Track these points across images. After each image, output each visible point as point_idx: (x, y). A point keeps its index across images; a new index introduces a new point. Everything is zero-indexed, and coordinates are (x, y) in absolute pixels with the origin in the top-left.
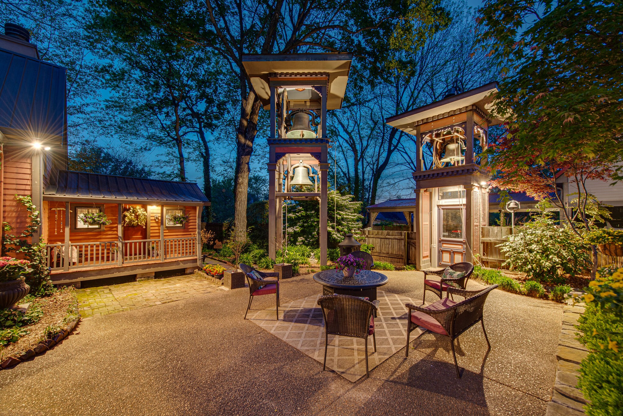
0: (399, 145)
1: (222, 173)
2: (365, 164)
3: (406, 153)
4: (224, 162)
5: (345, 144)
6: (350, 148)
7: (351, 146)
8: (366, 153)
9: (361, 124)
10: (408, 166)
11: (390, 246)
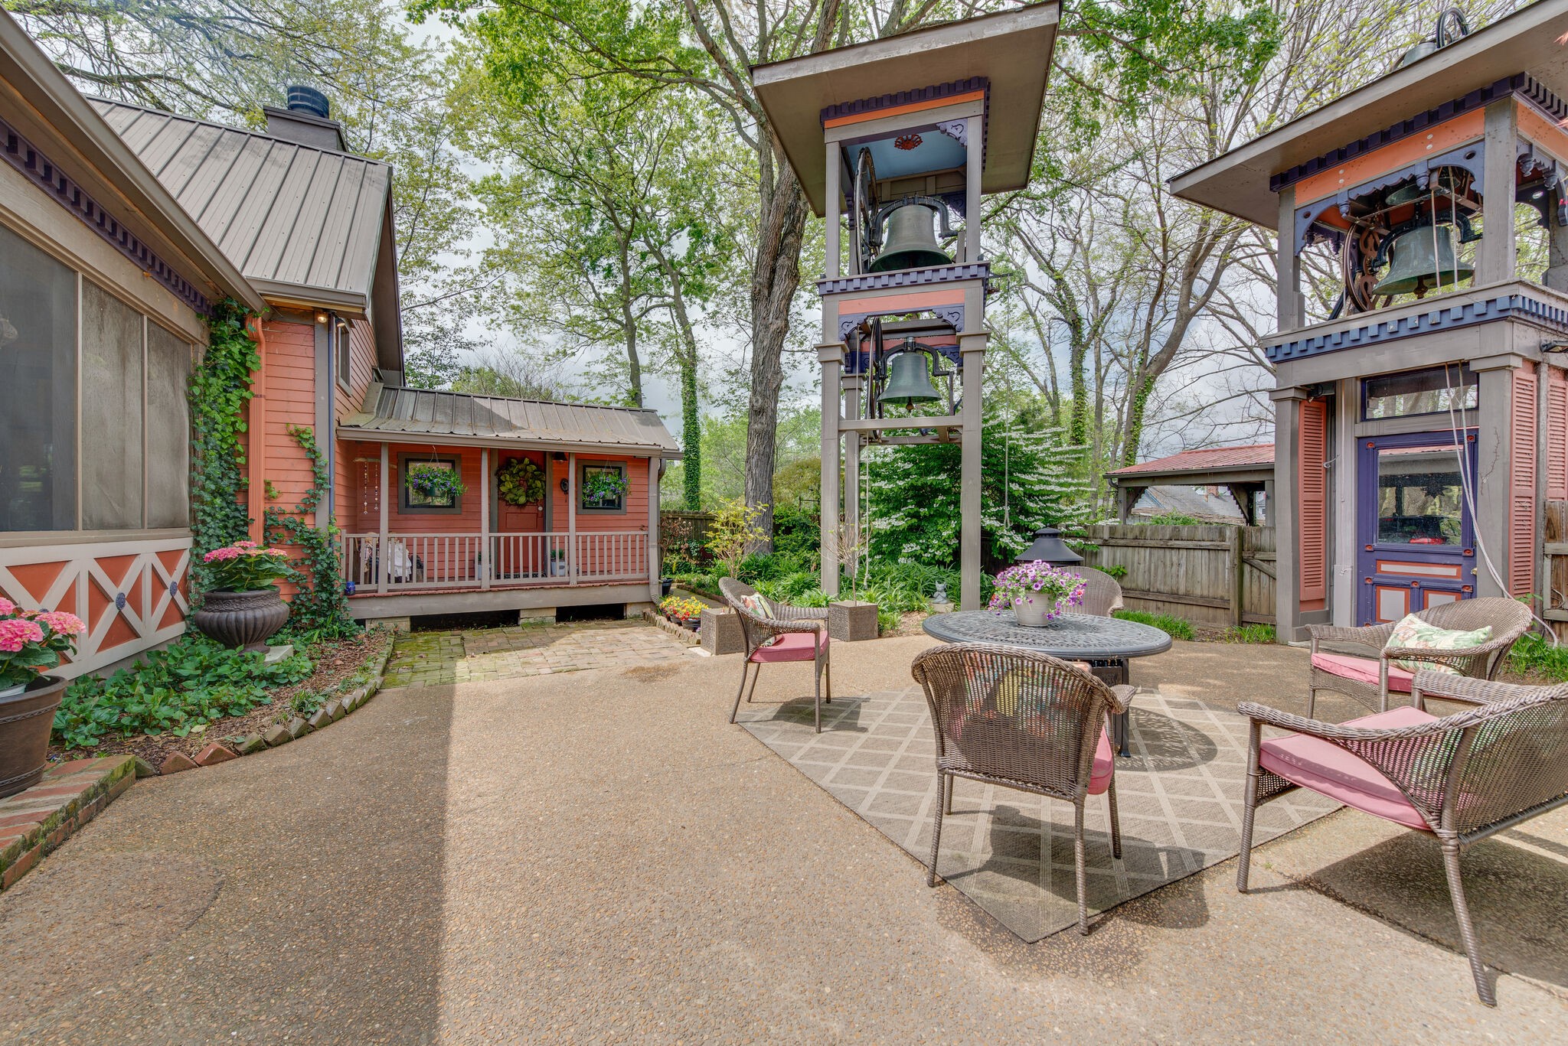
0: (1216, 297)
1: (726, 398)
2: (1105, 358)
3: (1240, 319)
4: (730, 373)
5: (1046, 307)
6: (1058, 314)
7: (1062, 307)
8: (1109, 327)
9: (1094, 245)
10: (1247, 355)
11: (1183, 570)
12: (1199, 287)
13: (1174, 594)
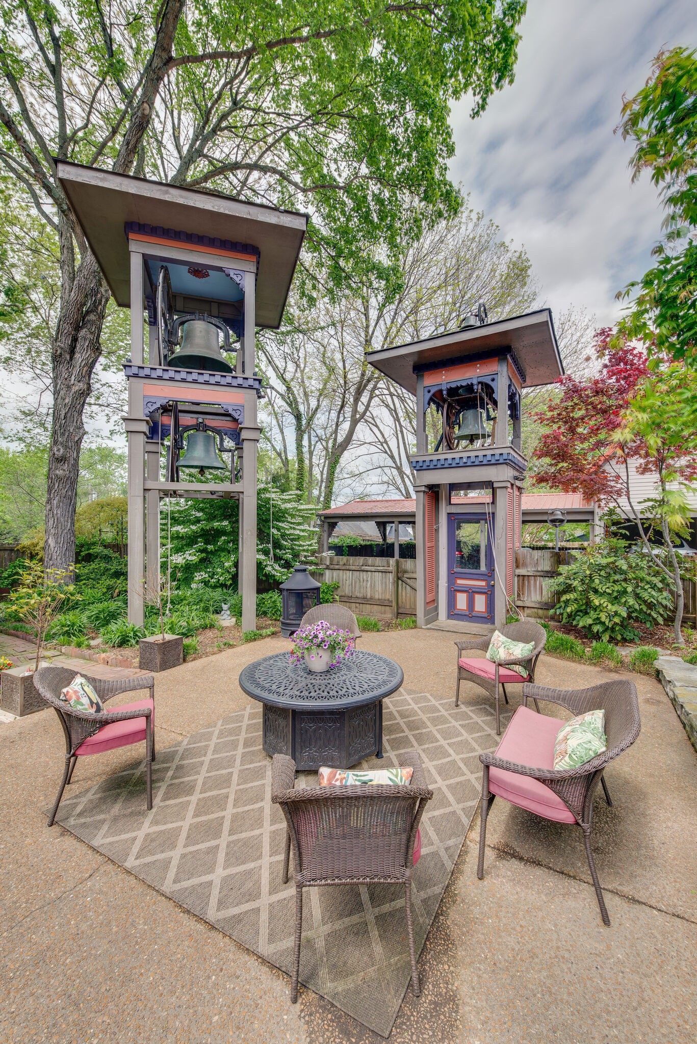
0: (368, 414)
1: (20, 435)
2: (314, 440)
4: (24, 413)
5: (279, 402)
6: (289, 409)
7: (290, 405)
8: (315, 421)
9: (307, 370)
11: (369, 584)
12: (361, 408)
13: (364, 598)
